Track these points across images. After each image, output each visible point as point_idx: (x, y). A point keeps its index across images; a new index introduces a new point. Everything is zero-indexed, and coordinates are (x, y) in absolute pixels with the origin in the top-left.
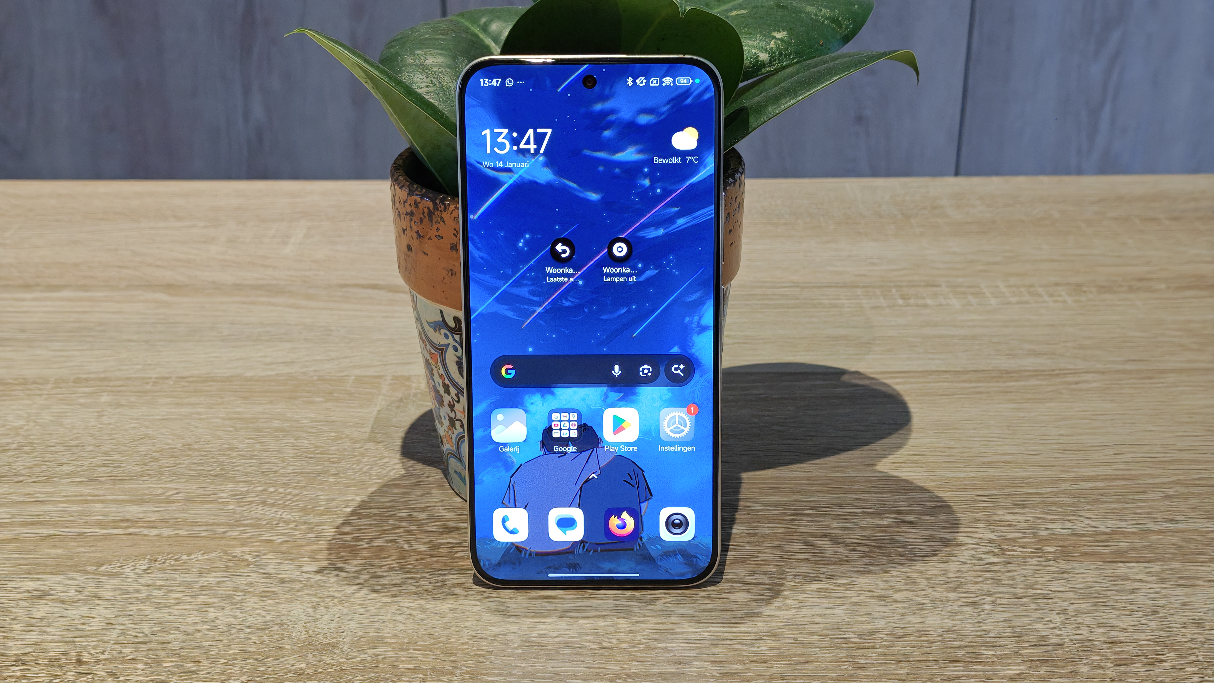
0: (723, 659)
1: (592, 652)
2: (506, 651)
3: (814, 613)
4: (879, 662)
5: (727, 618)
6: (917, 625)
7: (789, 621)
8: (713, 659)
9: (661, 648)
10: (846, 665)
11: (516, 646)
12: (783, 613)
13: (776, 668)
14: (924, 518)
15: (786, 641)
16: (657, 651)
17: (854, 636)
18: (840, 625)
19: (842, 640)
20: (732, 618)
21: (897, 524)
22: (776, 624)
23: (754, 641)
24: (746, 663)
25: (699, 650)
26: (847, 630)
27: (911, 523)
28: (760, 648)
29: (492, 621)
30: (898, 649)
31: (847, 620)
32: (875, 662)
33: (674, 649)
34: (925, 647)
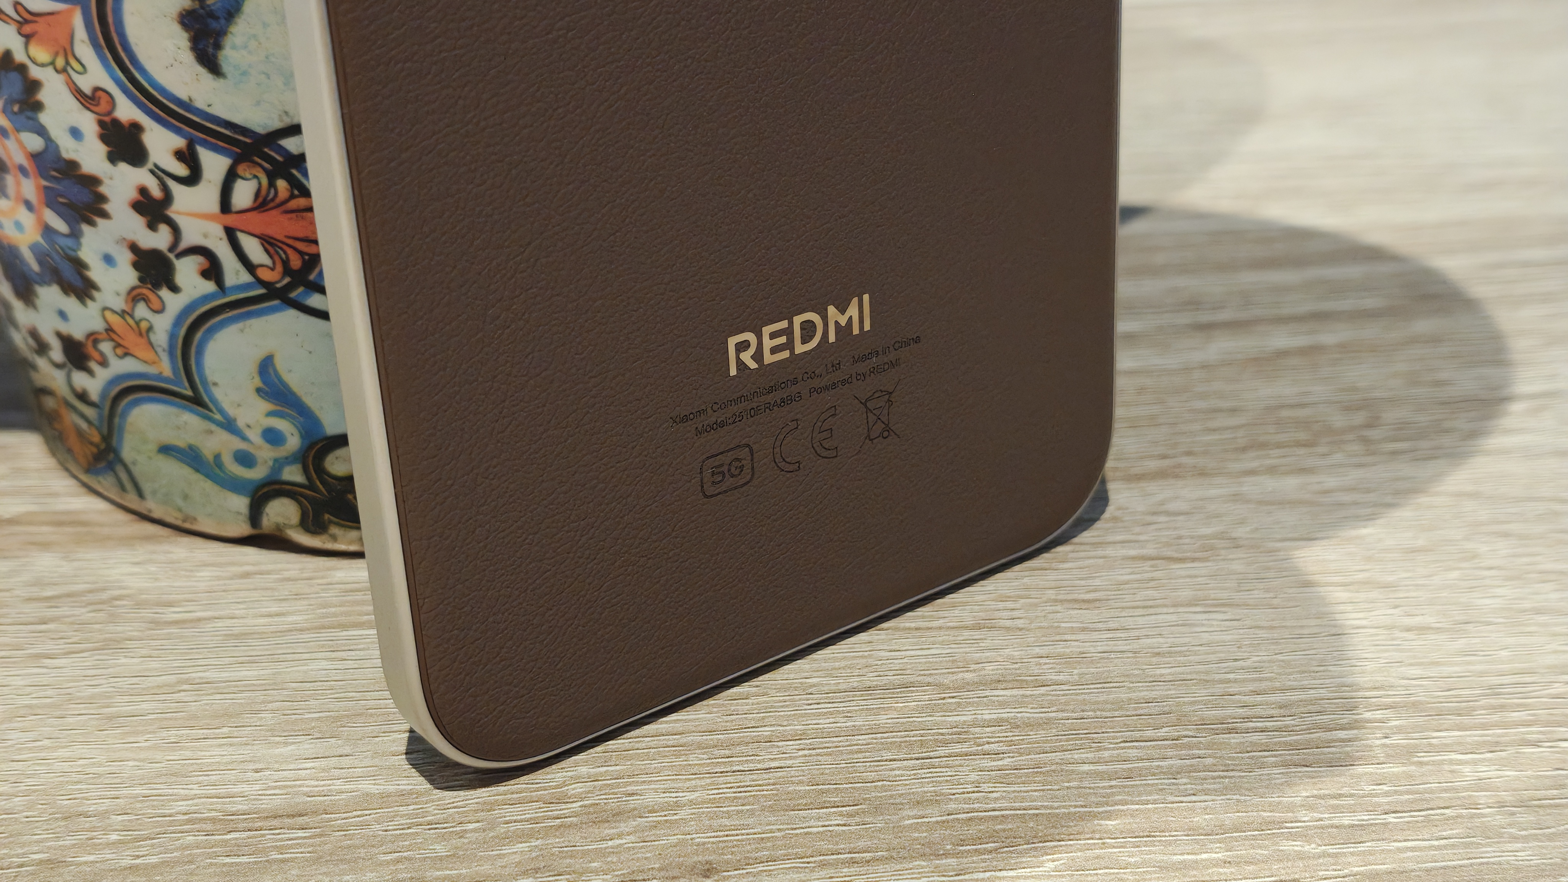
0: (861, 844)
1: (390, 847)
2: (72, 864)
3: (1135, 646)
4: (1406, 817)
5: (854, 682)
6: (1479, 668)
7: (1061, 677)
8: (825, 846)
9: (637, 813)
10: (1293, 837)
11: (114, 837)
12: (1037, 650)
13: (1051, 865)
14: (1370, 332)
15: (1067, 755)
16: (623, 827)
17: (1288, 721)
18: (1229, 681)
19: (1255, 737)
20: (871, 679)
21: (1303, 352)
22: (1021, 692)
23: (958, 761)
24: (946, 855)
25: (772, 810)
26: (1259, 698)
27: (1343, 347)
28: (985, 787)
29: (46, 742)
30: (1451, 762)
31: (1248, 663)
32: (1391, 818)
33: (683, 814)
34: (1536, 744)
